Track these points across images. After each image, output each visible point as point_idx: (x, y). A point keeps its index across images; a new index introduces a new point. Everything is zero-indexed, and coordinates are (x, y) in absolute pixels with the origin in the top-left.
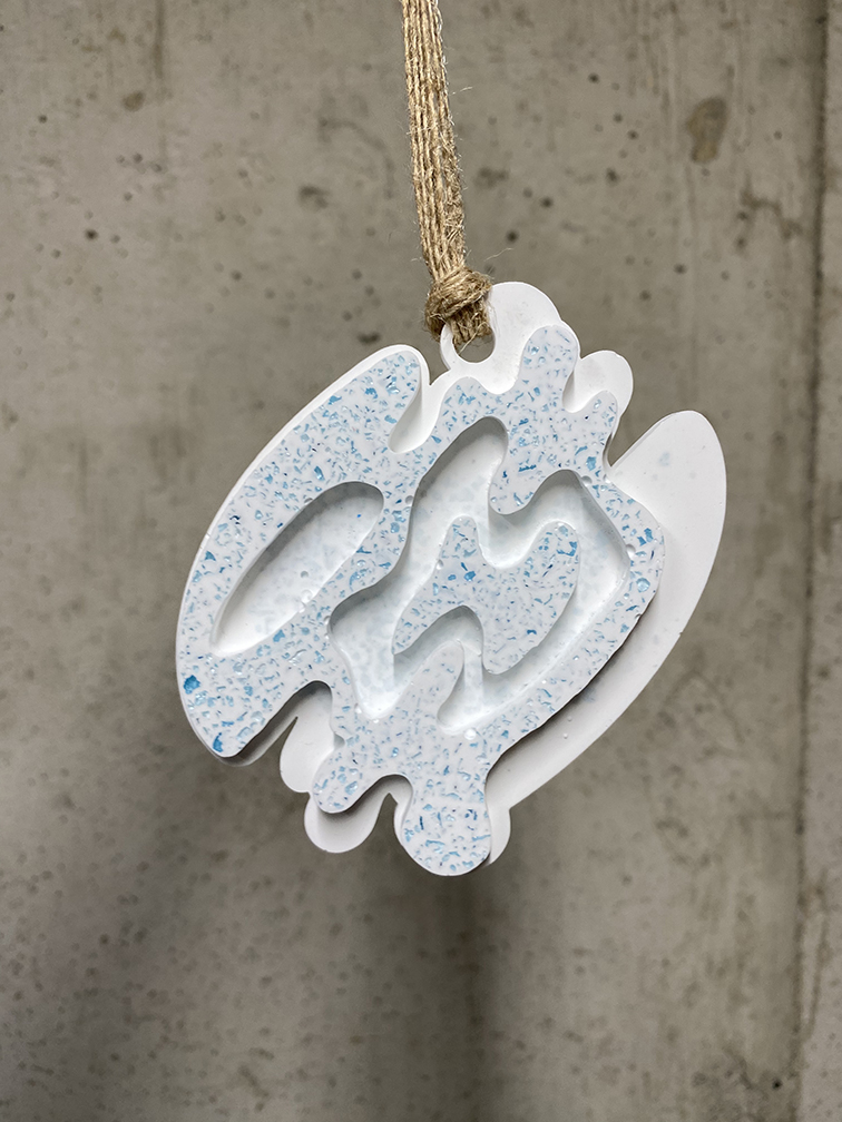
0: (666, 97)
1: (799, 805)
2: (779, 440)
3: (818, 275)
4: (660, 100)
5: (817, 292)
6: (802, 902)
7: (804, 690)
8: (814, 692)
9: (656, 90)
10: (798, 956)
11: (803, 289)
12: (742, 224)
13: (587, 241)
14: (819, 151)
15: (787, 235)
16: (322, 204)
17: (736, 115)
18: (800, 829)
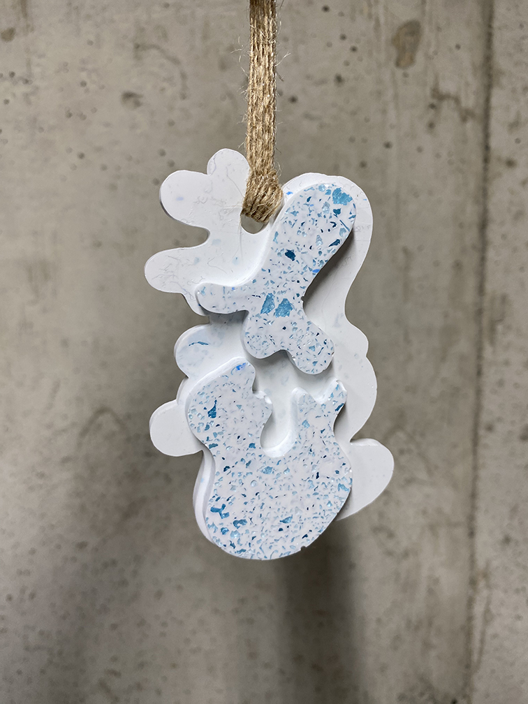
0: (377, 21)
1: (471, 518)
2: (458, 266)
3: (487, 148)
4: (373, 23)
5: (486, 160)
6: (473, 583)
7: (475, 441)
8: (483, 441)
9: (370, 16)
10: (470, 618)
11: (476, 158)
12: (432, 111)
13: (321, 126)
14: (488, 58)
15: (464, 120)
16: (138, 104)
17: (428, 33)
18: (472, 534)
